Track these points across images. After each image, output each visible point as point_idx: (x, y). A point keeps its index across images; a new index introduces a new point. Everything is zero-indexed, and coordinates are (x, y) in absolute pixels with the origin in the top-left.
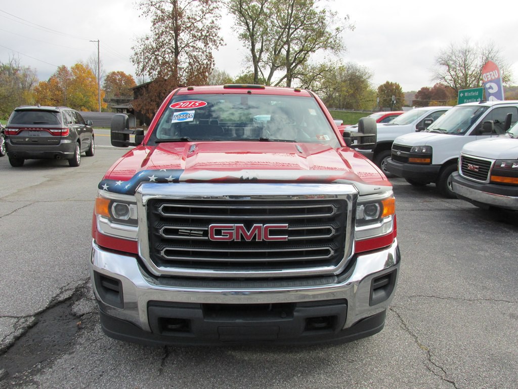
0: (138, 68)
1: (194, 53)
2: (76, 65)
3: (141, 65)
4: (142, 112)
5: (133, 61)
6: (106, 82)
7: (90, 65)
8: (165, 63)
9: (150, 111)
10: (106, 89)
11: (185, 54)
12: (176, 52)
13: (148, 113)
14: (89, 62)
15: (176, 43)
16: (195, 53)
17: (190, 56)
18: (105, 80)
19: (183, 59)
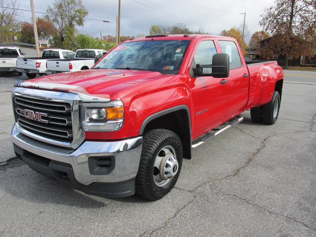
0: (264, 28)
1: (305, 15)
2: (231, 29)
3: (266, 26)
4: (263, 57)
5: (261, 24)
6: (252, 38)
7: (240, 28)
8: (283, 23)
9: (268, 56)
10: (251, 43)
11: (299, 16)
12: (292, 16)
13: (267, 57)
14: (240, 26)
15: (292, 10)
16: (307, 15)
17: (302, 17)
18: (251, 37)
19: (297, 20)
